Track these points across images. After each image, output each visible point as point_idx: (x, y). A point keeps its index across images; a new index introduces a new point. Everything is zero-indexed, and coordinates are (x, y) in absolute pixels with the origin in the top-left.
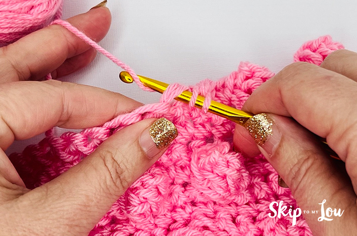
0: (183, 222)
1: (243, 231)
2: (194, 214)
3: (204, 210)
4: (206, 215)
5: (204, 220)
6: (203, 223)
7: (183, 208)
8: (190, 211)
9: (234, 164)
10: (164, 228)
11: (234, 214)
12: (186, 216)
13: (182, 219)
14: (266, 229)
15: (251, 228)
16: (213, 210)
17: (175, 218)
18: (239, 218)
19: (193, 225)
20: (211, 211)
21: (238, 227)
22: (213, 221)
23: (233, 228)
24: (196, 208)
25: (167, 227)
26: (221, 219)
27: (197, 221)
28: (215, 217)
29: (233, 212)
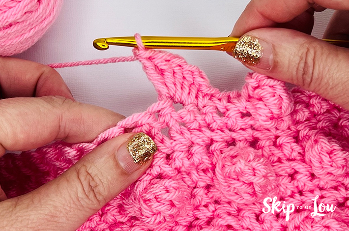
0: (206, 220)
1: (267, 229)
2: (218, 212)
3: (228, 208)
4: (229, 214)
5: (228, 219)
6: (227, 222)
7: (206, 206)
8: (214, 209)
9: (260, 171)
10: (185, 226)
11: (258, 212)
12: (209, 214)
13: (205, 217)
14: (291, 226)
15: (275, 226)
16: (237, 209)
17: (198, 216)
18: (262, 216)
19: (217, 223)
20: (235, 210)
21: (262, 225)
22: (236, 219)
23: (257, 226)
24: (219, 206)
25: (189, 225)
26: (245, 218)
27: (220, 219)
28: (238, 215)
29: (257, 211)
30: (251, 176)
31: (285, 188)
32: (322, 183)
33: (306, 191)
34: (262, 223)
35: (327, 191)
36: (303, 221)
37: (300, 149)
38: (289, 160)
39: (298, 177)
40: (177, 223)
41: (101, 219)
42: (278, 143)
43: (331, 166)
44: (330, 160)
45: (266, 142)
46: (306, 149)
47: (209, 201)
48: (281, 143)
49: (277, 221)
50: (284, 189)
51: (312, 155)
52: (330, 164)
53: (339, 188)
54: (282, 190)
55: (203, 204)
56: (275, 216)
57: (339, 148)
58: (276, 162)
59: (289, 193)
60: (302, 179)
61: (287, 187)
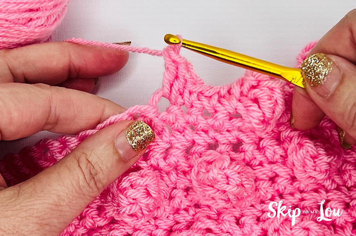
0: (185, 224)
1: (247, 232)
2: (197, 215)
3: (207, 212)
4: (209, 218)
5: (207, 223)
6: (206, 225)
7: (186, 210)
8: (193, 213)
9: (234, 180)
10: (165, 230)
11: (238, 216)
12: (189, 218)
13: (184, 221)
14: (271, 229)
15: (256, 230)
16: (216, 212)
17: (178, 220)
18: (243, 219)
19: (196, 227)
20: (215, 213)
21: (242, 229)
22: (216, 222)
23: (237, 230)
24: (200, 210)
25: (169, 229)
26: (225, 221)
27: (200, 223)
28: (218, 219)
29: (237, 214)
30: (224, 185)
31: (265, 191)
32: (302, 186)
33: (286, 194)
34: (243, 227)
35: (307, 193)
36: (282, 223)
37: (282, 153)
38: (271, 163)
39: (279, 180)
40: (157, 227)
41: (79, 223)
42: (261, 146)
43: (315, 170)
44: (314, 165)
45: (249, 147)
46: (289, 152)
47: (188, 204)
48: (264, 145)
49: (257, 224)
50: (264, 193)
51: (296, 159)
52: (313, 168)
53: (320, 190)
54: (263, 194)
55: (183, 207)
56: (255, 220)
57: (324, 152)
58: (257, 165)
59: (269, 196)
60: (282, 183)
61: (267, 191)
